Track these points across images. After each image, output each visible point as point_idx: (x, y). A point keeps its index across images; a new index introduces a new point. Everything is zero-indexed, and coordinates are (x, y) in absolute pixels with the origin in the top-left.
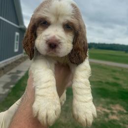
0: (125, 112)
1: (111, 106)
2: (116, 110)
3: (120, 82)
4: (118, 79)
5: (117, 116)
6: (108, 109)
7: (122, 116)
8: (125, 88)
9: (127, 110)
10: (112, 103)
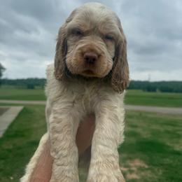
0: (147, 167)
1: (129, 163)
2: (136, 166)
3: (139, 130)
4: (136, 127)
5: (137, 174)
6: (125, 167)
7: (143, 173)
8: (145, 137)
9: (149, 165)
10: (130, 159)
